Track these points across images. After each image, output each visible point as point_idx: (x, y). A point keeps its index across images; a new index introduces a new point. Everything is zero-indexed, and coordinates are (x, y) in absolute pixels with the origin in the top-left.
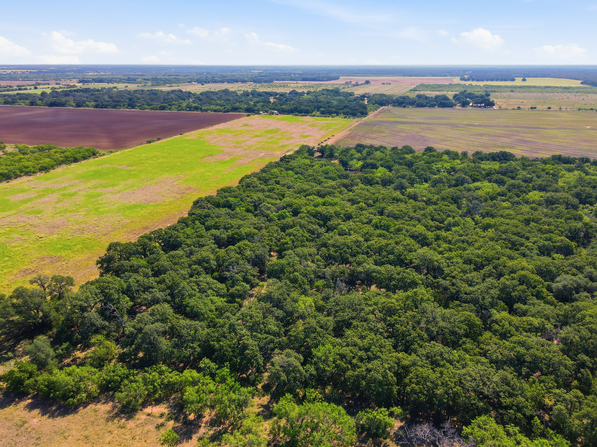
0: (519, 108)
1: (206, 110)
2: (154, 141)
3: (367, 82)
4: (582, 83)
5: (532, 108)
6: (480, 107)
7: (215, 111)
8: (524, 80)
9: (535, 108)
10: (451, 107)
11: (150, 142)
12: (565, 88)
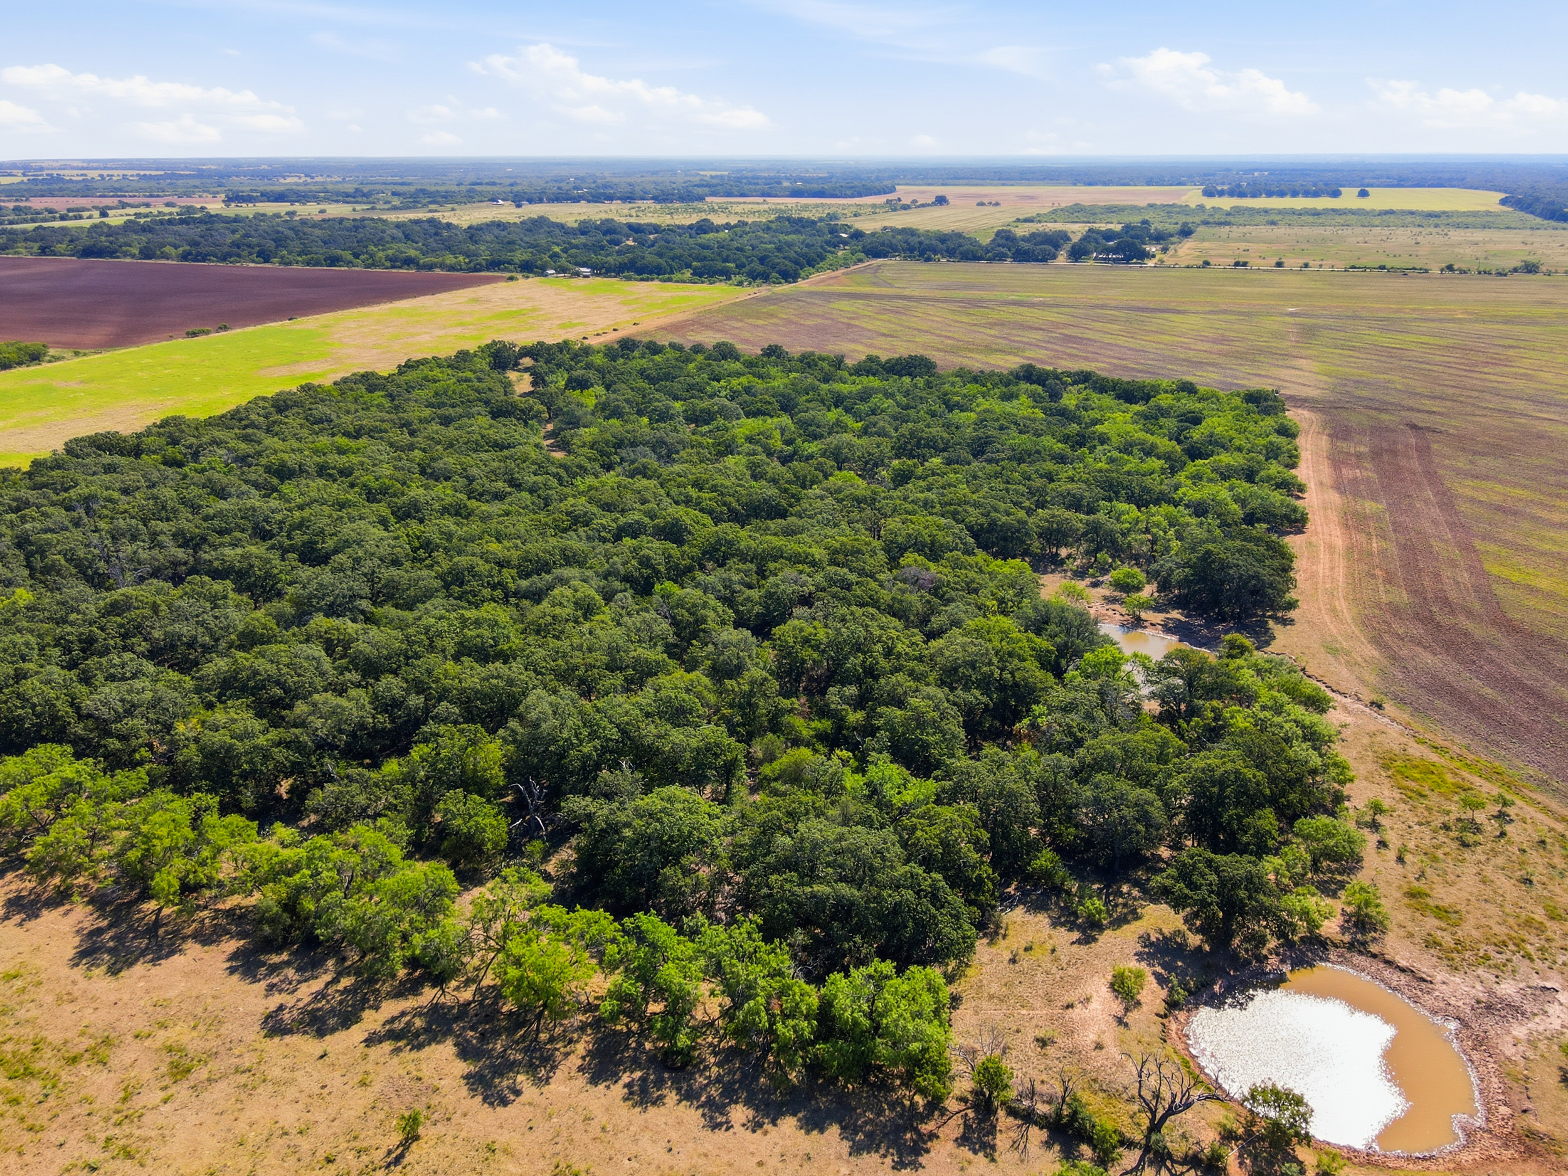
0: (1207, 263)
1: (430, 267)
2: (207, 333)
3: (941, 200)
4: (1503, 202)
5: (1237, 264)
6: (1115, 261)
7: (452, 268)
8: (1363, 194)
9: (1245, 264)
10: (1044, 260)
11: (194, 334)
12: (1431, 215)
